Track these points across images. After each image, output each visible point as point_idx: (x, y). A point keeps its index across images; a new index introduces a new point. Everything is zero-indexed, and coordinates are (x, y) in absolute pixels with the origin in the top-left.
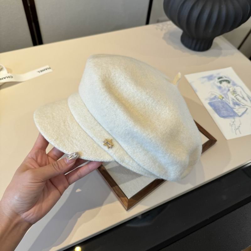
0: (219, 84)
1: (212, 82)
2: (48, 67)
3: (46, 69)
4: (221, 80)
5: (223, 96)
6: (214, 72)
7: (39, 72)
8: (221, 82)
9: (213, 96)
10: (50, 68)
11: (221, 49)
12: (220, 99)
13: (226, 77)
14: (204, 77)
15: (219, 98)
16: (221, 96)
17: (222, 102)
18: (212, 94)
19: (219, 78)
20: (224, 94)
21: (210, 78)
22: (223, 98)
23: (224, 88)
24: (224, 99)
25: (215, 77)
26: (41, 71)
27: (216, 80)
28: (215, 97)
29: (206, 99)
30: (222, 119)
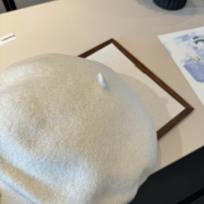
0: (194, 45)
1: (187, 42)
2: (12, 34)
3: (10, 37)
4: (197, 40)
5: (199, 57)
6: (189, 32)
7: (3, 40)
8: (196, 42)
9: (188, 58)
10: (14, 36)
11: (196, 7)
12: (197, 61)
13: (202, 37)
14: (178, 38)
15: (195, 60)
16: (197, 57)
17: (199, 64)
18: (188, 56)
19: (195, 38)
20: (201, 56)
21: (185, 38)
22: (199, 59)
23: (200, 48)
24: (200, 61)
25: (190, 37)
26: (5, 39)
27: (192, 40)
28: (191, 59)
29: (181, 62)
30: (199, 83)
